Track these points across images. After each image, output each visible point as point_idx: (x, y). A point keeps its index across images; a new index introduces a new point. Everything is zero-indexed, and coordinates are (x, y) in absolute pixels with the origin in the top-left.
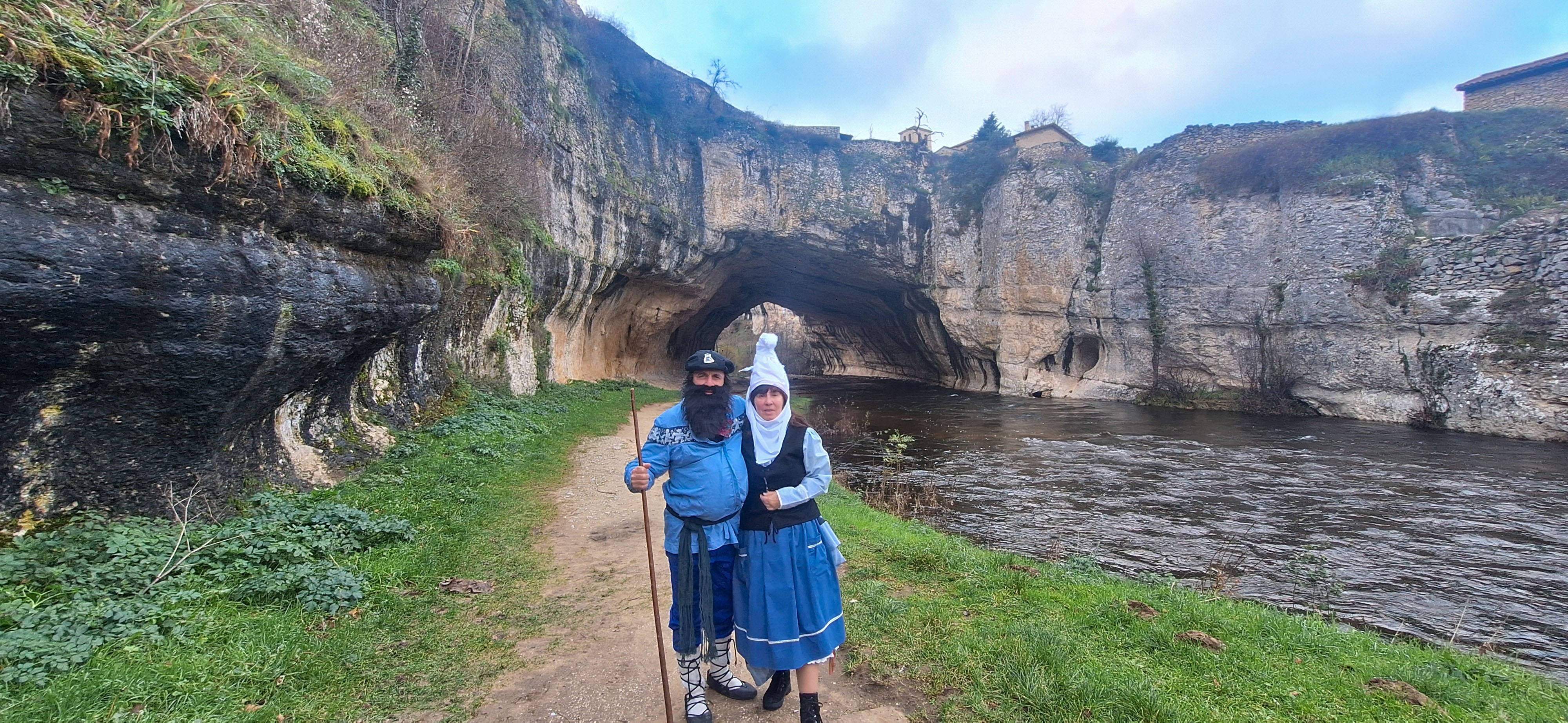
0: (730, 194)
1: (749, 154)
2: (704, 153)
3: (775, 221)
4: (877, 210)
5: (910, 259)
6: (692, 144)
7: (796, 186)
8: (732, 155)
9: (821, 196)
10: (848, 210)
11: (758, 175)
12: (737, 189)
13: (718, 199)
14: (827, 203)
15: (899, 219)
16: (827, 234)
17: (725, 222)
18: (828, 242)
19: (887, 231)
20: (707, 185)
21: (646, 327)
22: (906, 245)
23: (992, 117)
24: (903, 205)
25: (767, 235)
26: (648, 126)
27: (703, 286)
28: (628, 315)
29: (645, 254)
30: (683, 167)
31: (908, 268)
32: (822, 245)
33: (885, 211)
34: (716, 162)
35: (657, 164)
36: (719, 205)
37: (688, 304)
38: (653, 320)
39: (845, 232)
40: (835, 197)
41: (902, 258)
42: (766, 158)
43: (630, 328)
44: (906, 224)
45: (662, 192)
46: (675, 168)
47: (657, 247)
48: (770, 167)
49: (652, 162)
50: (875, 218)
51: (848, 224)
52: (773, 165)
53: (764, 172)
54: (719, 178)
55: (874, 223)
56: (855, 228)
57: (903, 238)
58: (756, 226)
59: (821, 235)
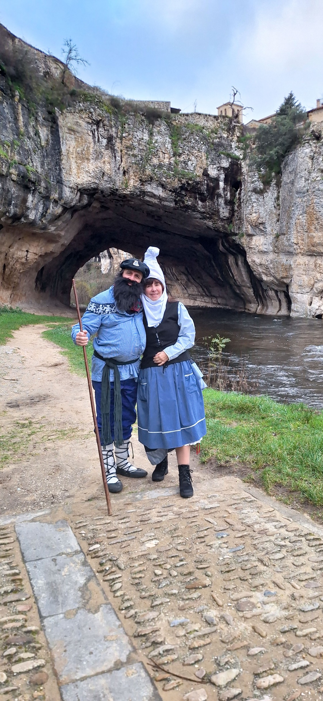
0: (83, 157)
1: (97, 123)
2: (61, 121)
3: (119, 181)
4: (199, 172)
5: (224, 212)
6: (50, 113)
7: (136, 152)
8: (84, 124)
9: (155, 161)
10: (176, 173)
11: (105, 142)
12: (88, 153)
13: (73, 161)
14: (160, 166)
15: (216, 180)
16: (160, 192)
17: (79, 181)
18: (160, 199)
19: (208, 190)
20: (64, 149)
21: (18, 266)
22: (221, 201)
23: (291, 95)
24: (220, 168)
25: (114, 192)
26: (13, 96)
27: (63, 233)
29: (16, 206)
30: (44, 133)
31: (222, 220)
32: (156, 201)
33: (205, 173)
34: (71, 130)
35: (22, 130)
36: (74, 166)
37: (51, 247)
38: (24, 260)
39: (174, 191)
40: (166, 161)
41: (218, 211)
42: (111, 127)
43: (5, 267)
44: (222, 184)
45: (27, 153)
46: (37, 134)
47: (25, 201)
48: (115, 135)
49: (18, 128)
50: (198, 179)
51: (176, 184)
52: (117, 133)
53: (110, 139)
54: (73, 143)
55: (197, 183)
56: (182, 188)
57: (219, 196)
58: (105, 185)
59: (156, 192)
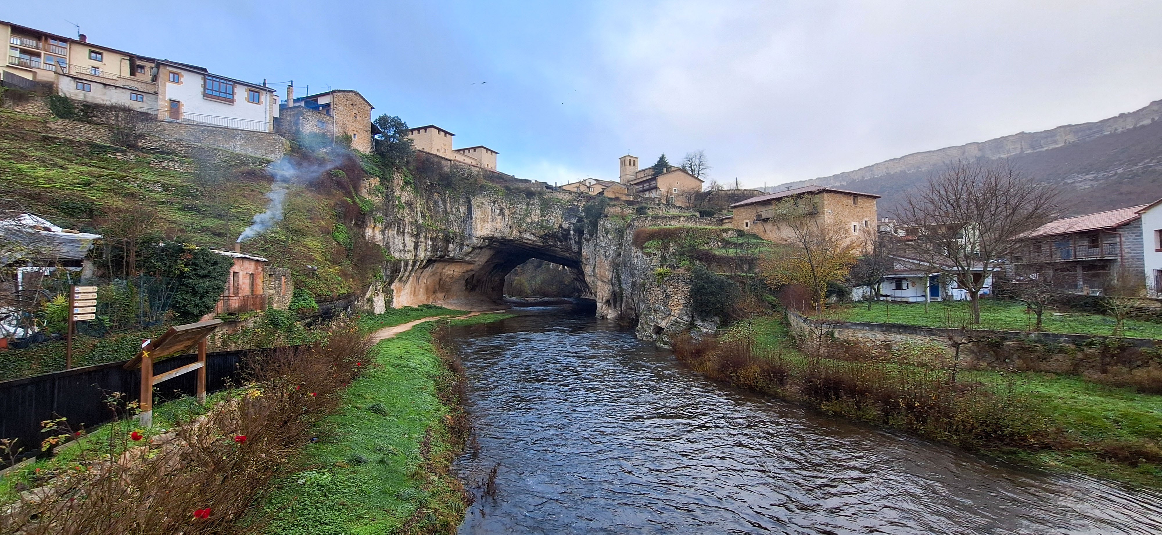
0: (484, 221)
1: (494, 202)
2: (473, 202)
3: (506, 233)
4: (556, 226)
5: (575, 248)
6: (467, 198)
7: (517, 216)
8: (486, 203)
9: (529, 220)
10: (542, 226)
11: (498, 211)
12: (488, 219)
13: (478, 223)
14: (532, 223)
15: (569, 230)
16: (532, 237)
17: (482, 234)
18: (534, 241)
19: (562, 236)
20: (473, 216)
21: (448, 279)
22: (572, 242)
23: (663, 156)
24: (570, 223)
25: (504, 238)
26: (445, 194)
27: (477, 259)
28: (439, 274)
29: (441, 251)
30: (463, 209)
31: (574, 253)
32: (531, 242)
33: (561, 226)
34: (478, 206)
35: (449, 210)
36: (479, 226)
37: (471, 267)
38: (451, 276)
39: (541, 237)
40: (536, 220)
41: (571, 248)
42: (503, 203)
43: (440, 279)
44: (572, 232)
45: (450, 223)
46: (458, 211)
47: (447, 247)
48: (505, 207)
49: (446, 210)
50: (555, 230)
51: (542, 233)
53: (501, 210)
54: (480, 213)
55: (555, 233)
56: (546, 235)
57: (571, 239)
58: (497, 235)
59: (530, 238)
